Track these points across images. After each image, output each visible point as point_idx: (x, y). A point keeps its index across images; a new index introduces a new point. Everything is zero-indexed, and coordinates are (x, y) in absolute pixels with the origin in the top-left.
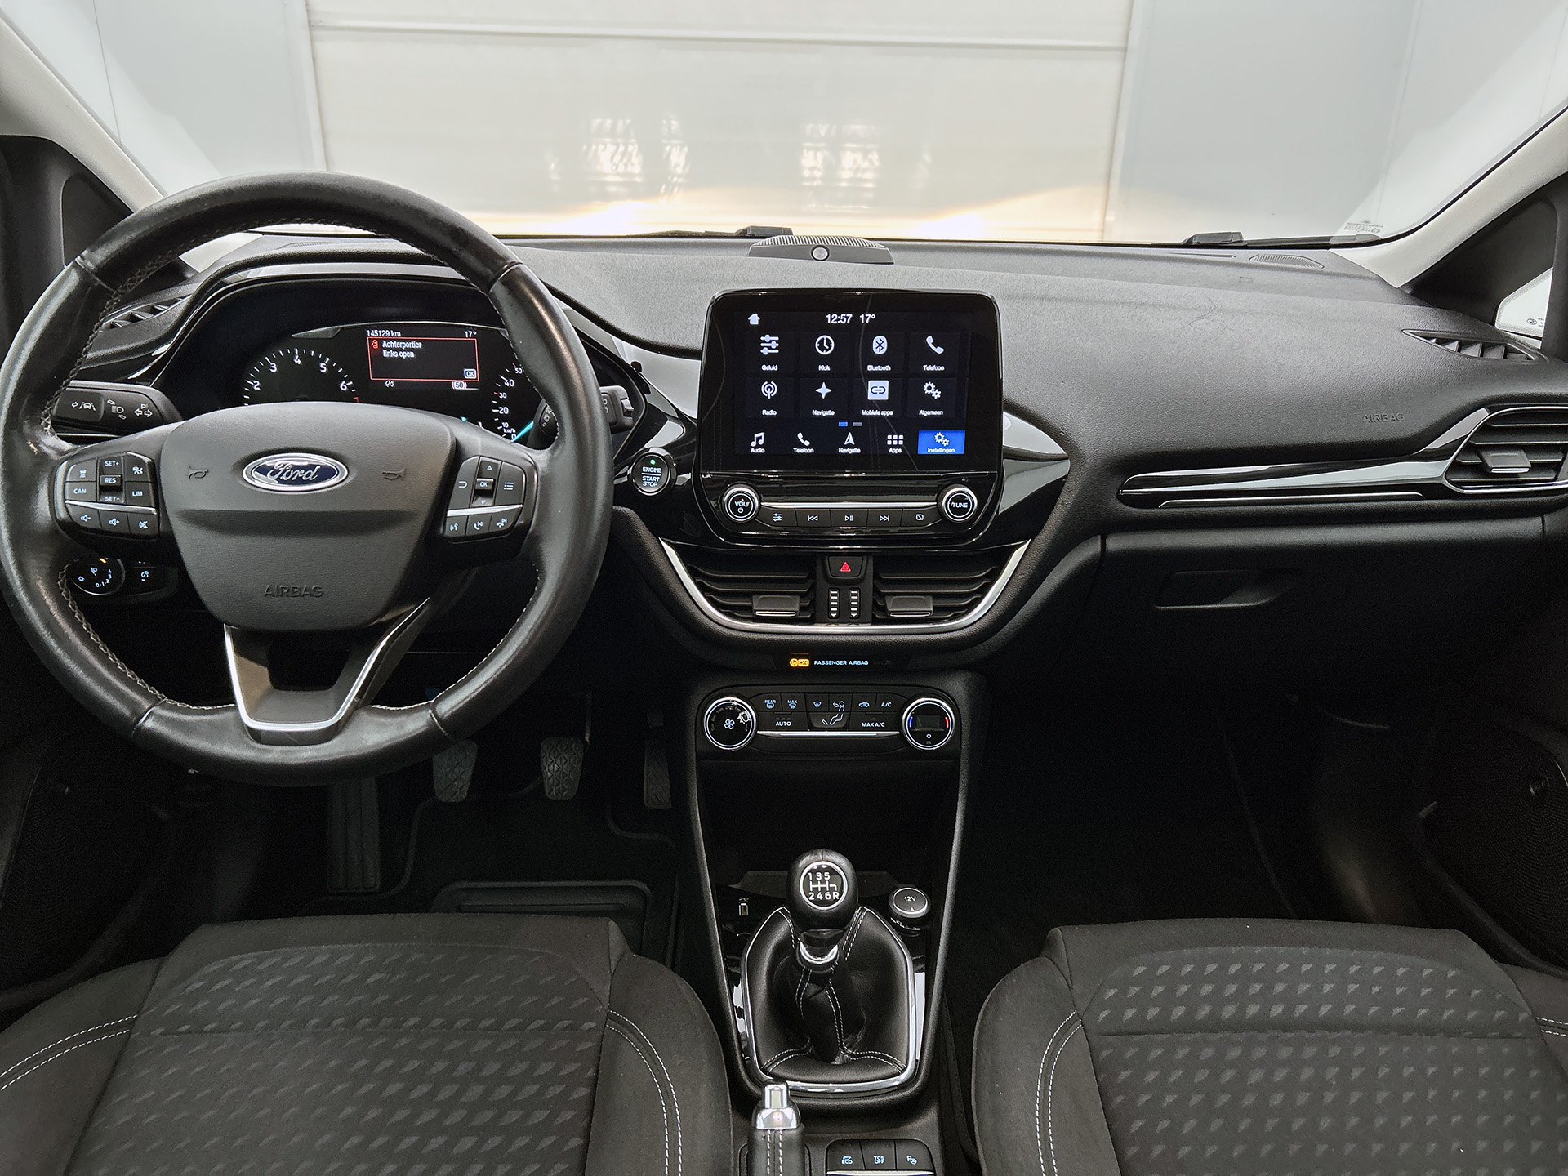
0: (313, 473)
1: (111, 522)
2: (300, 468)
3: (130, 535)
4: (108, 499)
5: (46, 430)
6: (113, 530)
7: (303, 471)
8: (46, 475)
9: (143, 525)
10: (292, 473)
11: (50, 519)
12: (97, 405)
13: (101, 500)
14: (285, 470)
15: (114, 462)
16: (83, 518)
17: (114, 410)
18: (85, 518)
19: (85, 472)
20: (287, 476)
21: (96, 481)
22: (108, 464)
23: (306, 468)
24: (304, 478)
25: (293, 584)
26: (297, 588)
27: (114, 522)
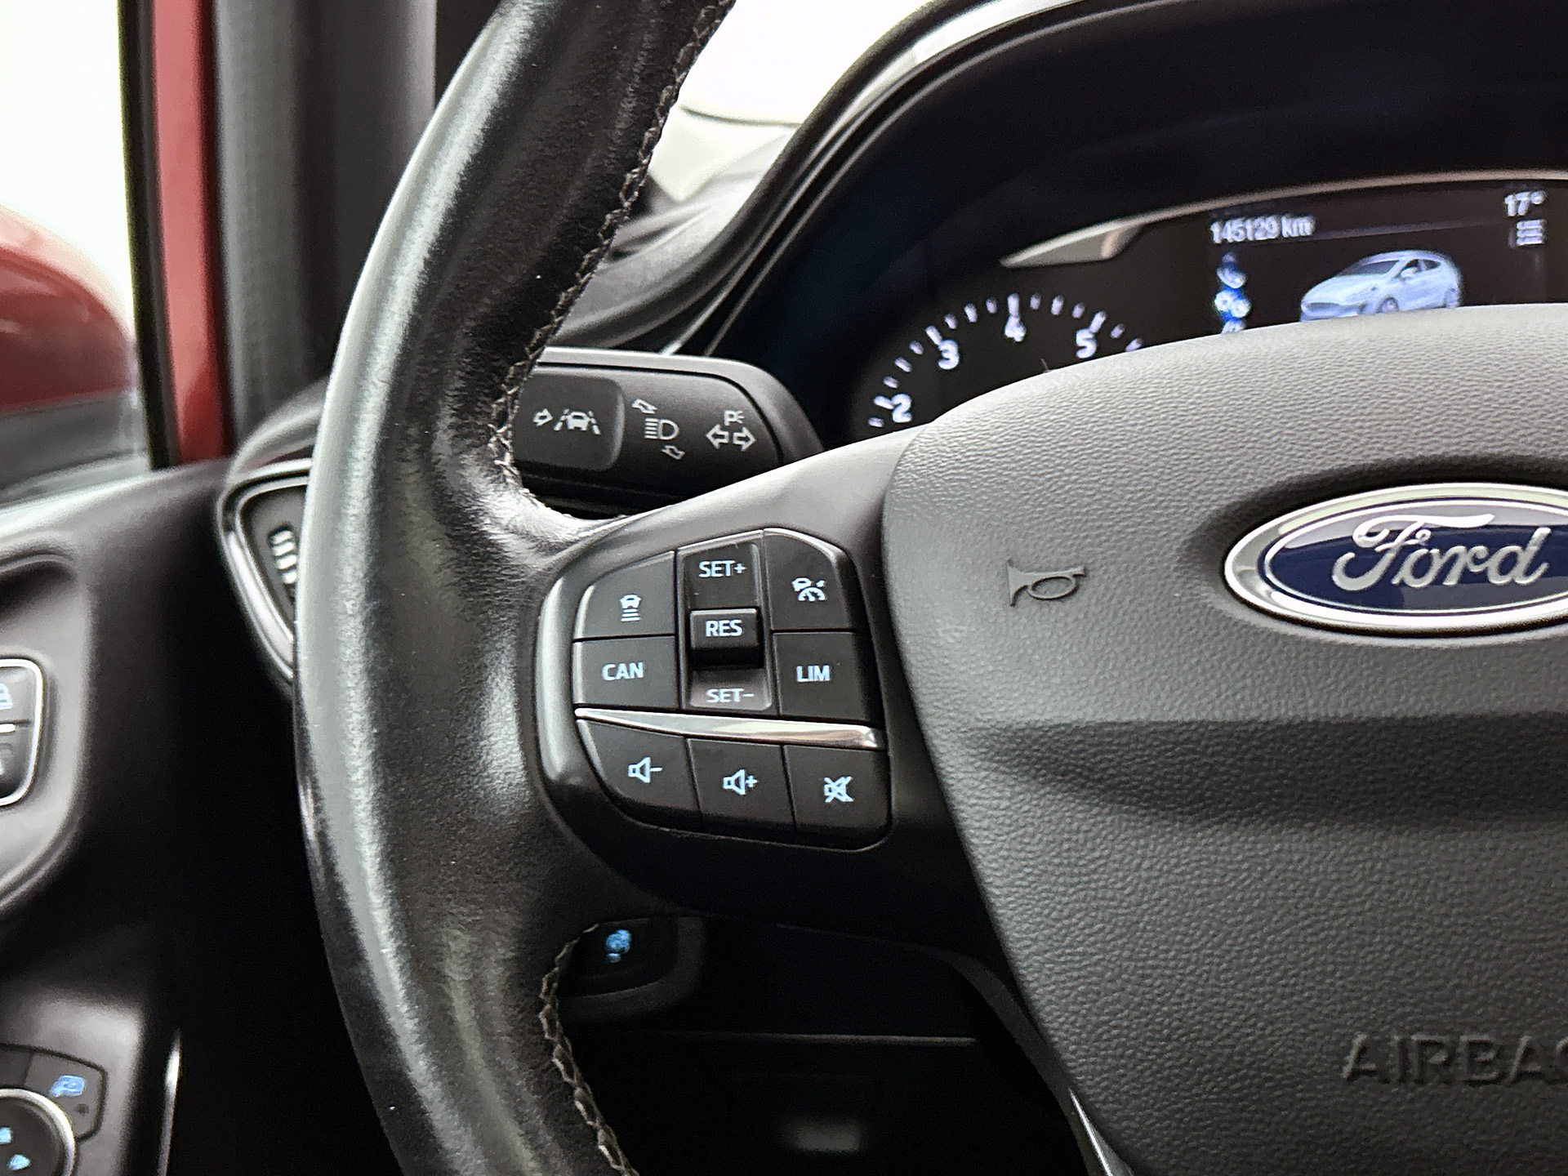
0: (1525, 558)
1: (728, 783)
2: (1469, 537)
3: (792, 831)
4: (717, 696)
5: (499, 468)
6: (735, 812)
7: (1480, 550)
8: (507, 619)
9: (837, 790)
10: (1437, 564)
11: (519, 777)
12: (605, 419)
13: (696, 703)
14: (1406, 551)
15: (728, 563)
16: (634, 771)
17: (653, 429)
18: (642, 771)
19: (636, 602)
20: (1420, 569)
21: (676, 634)
22: (710, 570)
23: (1493, 537)
24: (1497, 580)
25: (1474, 1028)
26: (1486, 1046)
27: (739, 783)
